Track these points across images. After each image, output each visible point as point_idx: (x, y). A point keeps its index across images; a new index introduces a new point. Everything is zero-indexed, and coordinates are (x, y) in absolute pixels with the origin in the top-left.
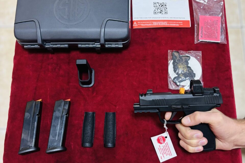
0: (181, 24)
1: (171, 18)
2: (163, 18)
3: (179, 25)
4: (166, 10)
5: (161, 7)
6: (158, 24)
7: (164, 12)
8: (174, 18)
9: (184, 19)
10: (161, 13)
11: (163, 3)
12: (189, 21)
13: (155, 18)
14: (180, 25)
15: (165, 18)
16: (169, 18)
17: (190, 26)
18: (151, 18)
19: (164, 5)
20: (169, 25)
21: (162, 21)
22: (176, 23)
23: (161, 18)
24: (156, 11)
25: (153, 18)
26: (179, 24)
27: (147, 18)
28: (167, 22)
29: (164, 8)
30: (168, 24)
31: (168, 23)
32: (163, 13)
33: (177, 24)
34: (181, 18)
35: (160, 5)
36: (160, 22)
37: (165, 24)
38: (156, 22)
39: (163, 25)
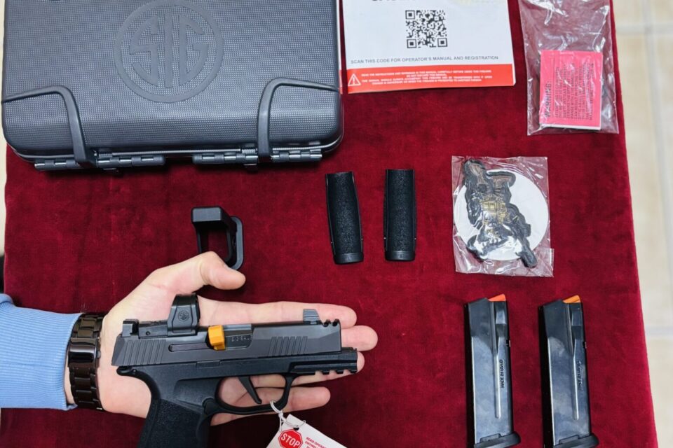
0: (486, 77)
1: (459, 58)
2: (435, 59)
3: (480, 80)
4: (442, 34)
5: (429, 25)
7: (436, 41)
8: (466, 58)
9: (496, 60)
10: (429, 42)
11: (434, 11)
12: (510, 65)
13: (413, 59)
14: (484, 80)
15: (442, 59)
17: (514, 82)
18: (399, 60)
19: (438, 19)
20: (452, 81)
21: (433, 70)
22: (473, 75)
23: (430, 59)
24: (413, 38)
25: (406, 60)
26: (482, 77)
27: (388, 60)
28: (448, 72)
29: (437, 28)
30: (450, 77)
31: (448, 75)
32: (435, 44)
33: (475, 77)
34: (486, 58)
36: (427, 72)
37: (442, 77)
38: (414, 73)
39: (436, 81)
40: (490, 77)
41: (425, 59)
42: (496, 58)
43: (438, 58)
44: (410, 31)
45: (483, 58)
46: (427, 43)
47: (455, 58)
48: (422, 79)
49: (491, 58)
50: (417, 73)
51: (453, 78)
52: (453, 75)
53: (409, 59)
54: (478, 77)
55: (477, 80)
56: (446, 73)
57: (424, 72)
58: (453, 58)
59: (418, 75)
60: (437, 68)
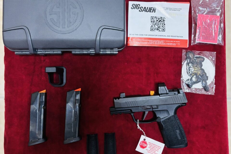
7: (161, 29)
8: (171, 36)
9: (182, 38)
14: (177, 45)
17: (188, 46)
18: (147, 35)
24: (153, 27)
27: (143, 35)
28: (164, 41)
30: (165, 43)
36: (157, 41)
37: (162, 43)
38: (152, 40)
39: (160, 44)
40: (179, 44)
41: (157, 35)
42: (182, 37)
43: (161, 36)
44: (152, 24)
45: (177, 36)
46: (158, 29)
47: (167, 36)
48: (154, 43)
49: (180, 37)
50: (153, 40)
51: (166, 44)
52: (166, 42)
53: (151, 35)
54: (175, 44)
55: (174, 45)
56: (163, 41)
57: (155, 41)
58: (166, 36)
59: (154, 42)
60: (161, 39)
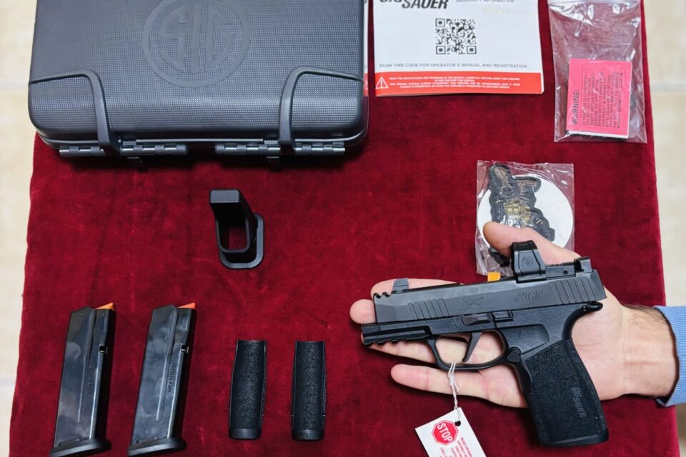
0: (515, 84)
1: (487, 65)
2: (463, 65)
3: (508, 87)
4: (471, 41)
5: (459, 33)
6: (450, 84)
7: (465, 48)
8: (495, 65)
9: (524, 68)
10: (459, 49)
11: (464, 20)
12: (540, 74)
13: (441, 65)
14: (512, 87)
15: (470, 65)
16: (481, 64)
17: (543, 90)
18: (427, 65)
19: (468, 28)
20: (480, 86)
21: (461, 76)
22: (501, 82)
23: (459, 65)
24: (443, 44)
25: (435, 65)
26: (510, 84)
27: (416, 65)
28: (476, 78)
29: (466, 36)
30: (478, 83)
31: (476, 81)
32: (465, 51)
33: (503, 84)
34: (515, 66)
35: (455, 26)
36: (455, 78)
37: (470, 82)
38: (442, 78)
39: (464, 86)
40: (519, 85)
41: (454, 65)
43: (467, 65)
44: (440, 39)
45: (511, 66)
46: (456, 50)
47: (484, 65)
49: (520, 66)
50: (445, 78)
52: (481, 81)
53: (438, 65)
54: (507, 84)
55: (505, 87)
57: (452, 78)
59: (447, 81)
60: (465, 74)
